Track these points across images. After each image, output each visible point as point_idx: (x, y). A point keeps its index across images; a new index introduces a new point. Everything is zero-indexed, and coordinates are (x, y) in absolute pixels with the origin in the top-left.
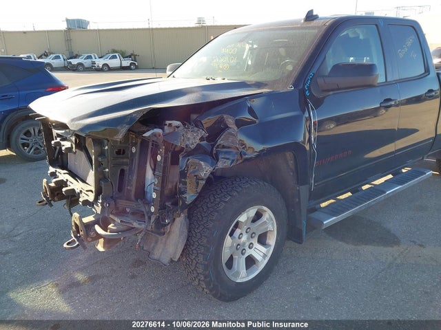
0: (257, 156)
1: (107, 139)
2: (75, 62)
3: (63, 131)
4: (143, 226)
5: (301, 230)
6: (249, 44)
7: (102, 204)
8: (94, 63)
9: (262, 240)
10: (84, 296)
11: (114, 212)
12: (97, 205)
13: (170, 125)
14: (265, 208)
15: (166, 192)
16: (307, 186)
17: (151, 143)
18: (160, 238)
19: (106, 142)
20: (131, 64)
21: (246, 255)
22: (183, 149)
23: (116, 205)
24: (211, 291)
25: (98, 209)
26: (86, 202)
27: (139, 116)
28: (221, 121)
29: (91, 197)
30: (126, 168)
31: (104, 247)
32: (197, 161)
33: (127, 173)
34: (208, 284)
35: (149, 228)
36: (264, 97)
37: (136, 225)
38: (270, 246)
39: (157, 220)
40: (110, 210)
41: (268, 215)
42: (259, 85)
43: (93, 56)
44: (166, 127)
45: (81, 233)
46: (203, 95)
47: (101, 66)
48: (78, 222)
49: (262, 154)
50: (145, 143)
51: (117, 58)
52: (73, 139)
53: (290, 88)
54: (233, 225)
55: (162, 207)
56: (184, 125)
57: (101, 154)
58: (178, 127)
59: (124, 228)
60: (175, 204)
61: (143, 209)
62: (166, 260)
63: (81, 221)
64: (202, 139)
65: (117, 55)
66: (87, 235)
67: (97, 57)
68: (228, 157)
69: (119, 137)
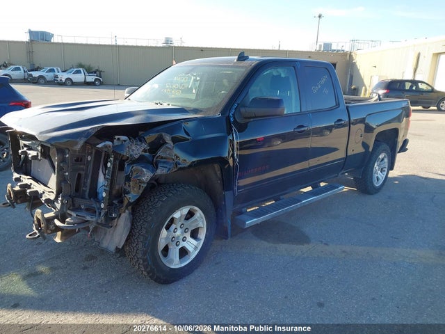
0: (190, 166)
1: (68, 149)
2: (35, 74)
3: (30, 142)
4: (94, 219)
5: (227, 228)
6: (194, 76)
7: (62, 201)
8: (56, 76)
9: (194, 234)
10: (40, 283)
11: (71, 208)
12: (58, 203)
13: (119, 139)
14: (196, 208)
15: (114, 192)
16: (231, 192)
17: (103, 154)
18: (108, 230)
19: (67, 151)
20: (96, 80)
21: (180, 247)
22: (128, 157)
23: (73, 202)
24: (148, 273)
25: (58, 205)
26: (48, 201)
27: (94, 132)
28: (161, 138)
29: (52, 197)
30: (82, 172)
31: (61, 239)
32: (140, 168)
33: (83, 176)
34: (146, 267)
35: (99, 221)
36: (196, 121)
37: (88, 218)
38: (201, 240)
39: (106, 215)
40: (68, 206)
41: (199, 213)
42: (196, 111)
43: (56, 70)
44: (115, 141)
45: (42, 226)
46: (148, 117)
47: (64, 80)
48: (40, 217)
49: (193, 165)
50: (98, 152)
51: (81, 73)
52: (39, 148)
53: (218, 115)
54: (168, 220)
55: (110, 204)
56: (130, 139)
57: (63, 160)
58: (125, 141)
59: (80, 221)
60: (121, 202)
61: (94, 205)
62: (112, 248)
63: (43, 216)
64: (145, 151)
65: (81, 70)
66: (47, 227)
67: (60, 71)
68: (165, 166)
69: (78, 147)
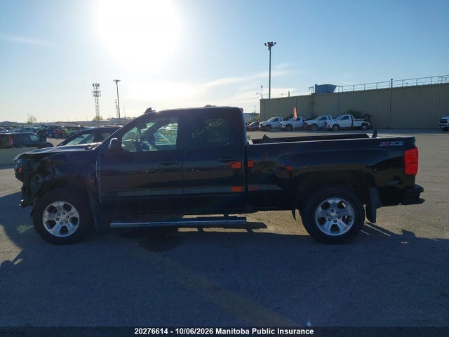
8: (326, 124)
20: (363, 124)
21: (63, 225)
43: (328, 117)
47: (331, 126)
51: (348, 118)
65: (349, 115)
67: (331, 118)
